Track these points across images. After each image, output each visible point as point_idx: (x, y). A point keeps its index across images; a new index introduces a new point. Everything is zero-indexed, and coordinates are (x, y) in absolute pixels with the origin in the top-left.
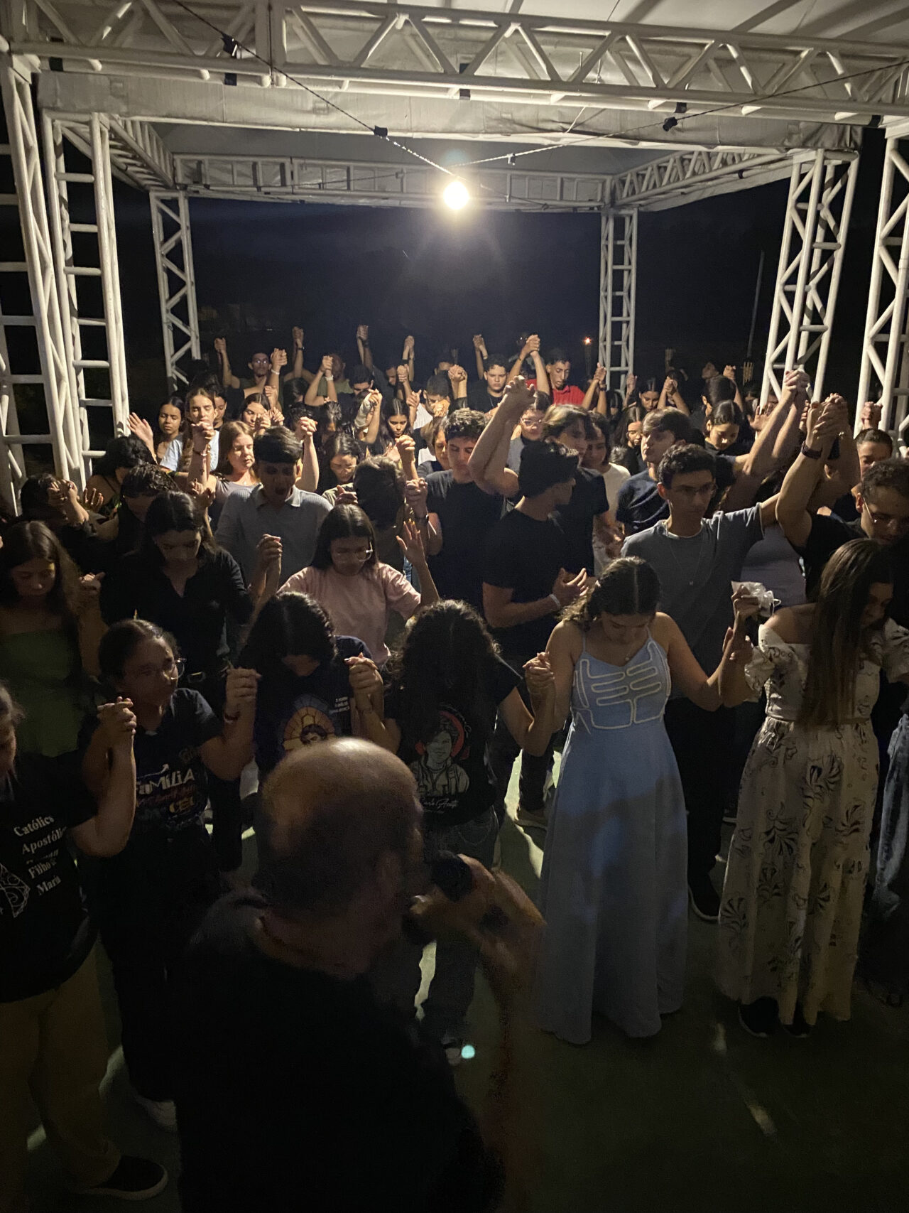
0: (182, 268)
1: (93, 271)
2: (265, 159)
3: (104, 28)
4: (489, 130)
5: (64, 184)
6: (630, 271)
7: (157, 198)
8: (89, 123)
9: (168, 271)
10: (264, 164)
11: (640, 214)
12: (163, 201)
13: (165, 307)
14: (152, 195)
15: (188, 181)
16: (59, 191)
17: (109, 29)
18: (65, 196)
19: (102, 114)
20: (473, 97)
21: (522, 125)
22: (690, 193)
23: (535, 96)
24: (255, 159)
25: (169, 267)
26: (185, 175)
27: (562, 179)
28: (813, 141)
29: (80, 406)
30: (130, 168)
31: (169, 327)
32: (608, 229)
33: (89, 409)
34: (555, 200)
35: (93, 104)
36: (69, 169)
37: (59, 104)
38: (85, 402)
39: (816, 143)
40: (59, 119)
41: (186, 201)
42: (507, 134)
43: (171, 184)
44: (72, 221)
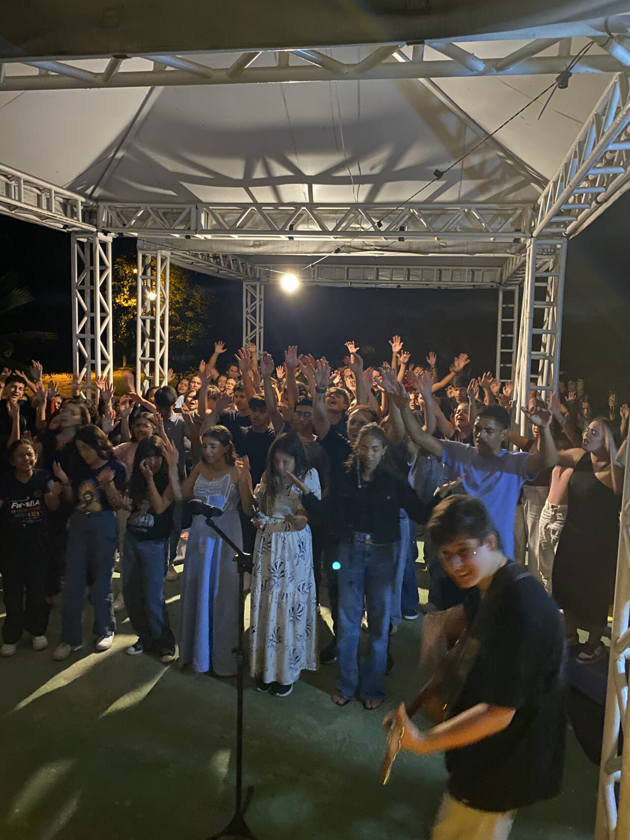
3: (132, 220)
7: (247, 285)
8: (156, 254)
13: (244, 338)
14: (244, 284)
17: (134, 221)
20: (295, 239)
23: (324, 238)
25: (250, 320)
35: (158, 247)
37: (145, 247)
40: (146, 253)
43: (250, 278)
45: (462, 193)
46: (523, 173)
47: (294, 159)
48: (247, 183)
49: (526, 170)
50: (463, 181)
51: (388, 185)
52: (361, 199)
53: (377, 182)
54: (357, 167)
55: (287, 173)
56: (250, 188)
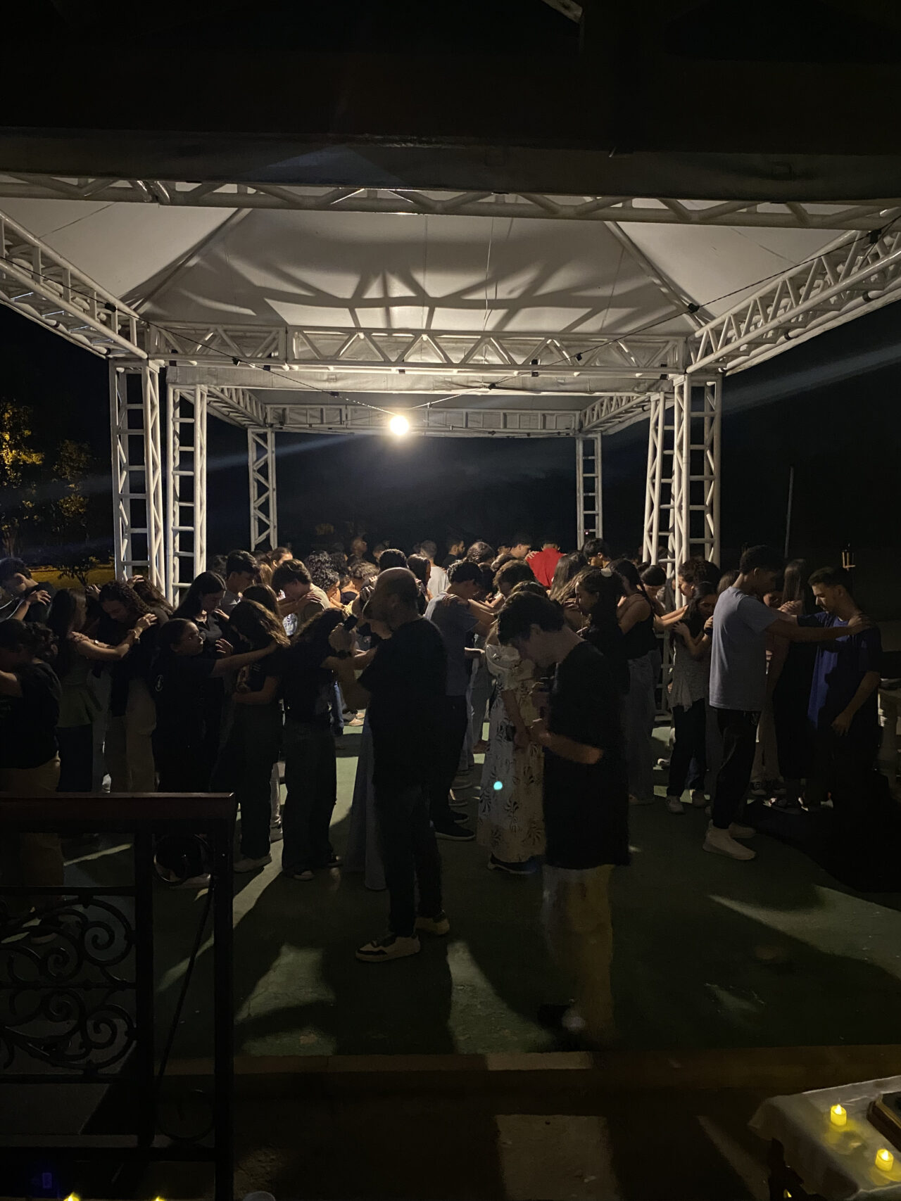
0: (267, 480)
1: (190, 473)
2: (326, 406)
3: (197, 346)
5: (178, 424)
6: (597, 478)
8: (194, 390)
10: (327, 410)
11: (603, 436)
12: (259, 435)
13: (252, 505)
14: (250, 431)
15: (275, 422)
16: (173, 427)
17: (200, 346)
18: (178, 431)
19: (203, 386)
20: (406, 372)
22: (623, 422)
23: (444, 371)
24: (322, 407)
25: (259, 479)
26: (274, 418)
27: (543, 415)
29: (174, 556)
30: (231, 414)
31: (255, 519)
33: (181, 558)
34: (539, 429)
35: (197, 380)
36: (181, 416)
37: (178, 381)
38: (178, 553)
40: (178, 388)
41: (273, 435)
43: (262, 423)
44: (181, 445)
45: (606, 323)
46: (677, 302)
47: (420, 278)
48: (354, 303)
49: (680, 299)
50: (610, 310)
51: (524, 313)
52: (489, 327)
53: (512, 307)
54: (495, 289)
55: (409, 293)
56: (357, 310)
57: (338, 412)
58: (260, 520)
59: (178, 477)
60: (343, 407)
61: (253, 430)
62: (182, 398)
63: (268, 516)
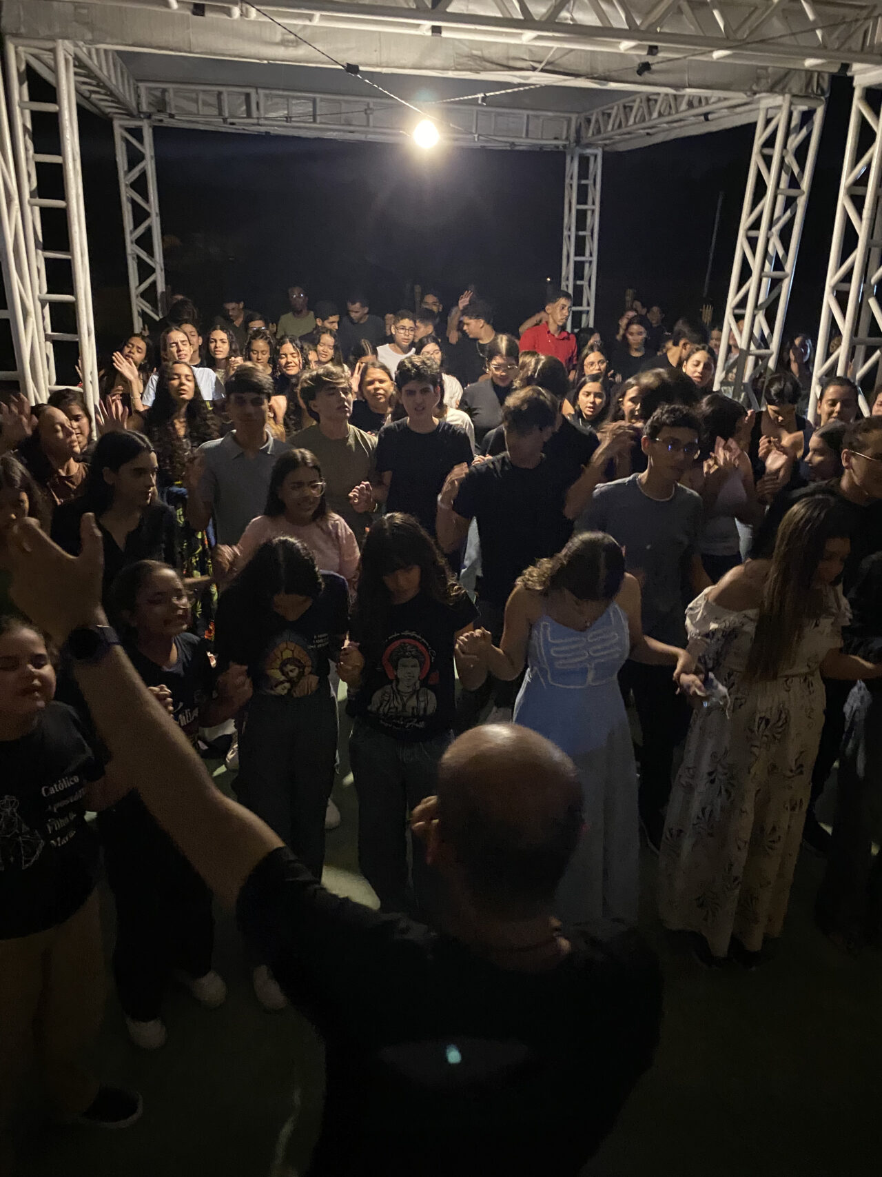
0: (146, 199)
1: (59, 203)
2: (231, 89)
4: (459, 67)
5: (27, 113)
6: (593, 211)
7: (121, 126)
8: (53, 51)
9: (133, 202)
10: (229, 94)
11: (604, 153)
12: (129, 130)
13: (129, 238)
14: (116, 124)
15: (153, 110)
16: (23, 120)
18: (29, 125)
19: (66, 42)
20: (445, 34)
21: (492, 62)
23: (507, 34)
24: (220, 89)
25: (134, 198)
26: (150, 104)
27: (528, 116)
28: (780, 86)
29: (46, 340)
30: (93, 96)
31: (133, 258)
32: (573, 168)
33: (56, 344)
34: (521, 137)
35: (57, 30)
36: (32, 98)
37: (23, 30)
38: (50, 335)
39: (784, 88)
40: (23, 46)
41: (151, 130)
42: (477, 71)
43: (135, 113)
44: (36, 152)
57: (243, 97)
58: (139, 260)
59: (37, 209)
60: (252, 91)
61: (123, 122)
62: (28, 66)
63: (151, 254)
